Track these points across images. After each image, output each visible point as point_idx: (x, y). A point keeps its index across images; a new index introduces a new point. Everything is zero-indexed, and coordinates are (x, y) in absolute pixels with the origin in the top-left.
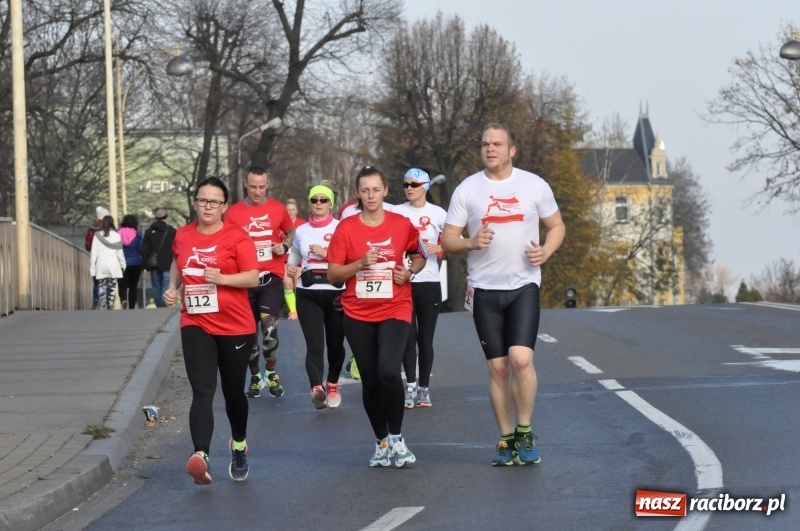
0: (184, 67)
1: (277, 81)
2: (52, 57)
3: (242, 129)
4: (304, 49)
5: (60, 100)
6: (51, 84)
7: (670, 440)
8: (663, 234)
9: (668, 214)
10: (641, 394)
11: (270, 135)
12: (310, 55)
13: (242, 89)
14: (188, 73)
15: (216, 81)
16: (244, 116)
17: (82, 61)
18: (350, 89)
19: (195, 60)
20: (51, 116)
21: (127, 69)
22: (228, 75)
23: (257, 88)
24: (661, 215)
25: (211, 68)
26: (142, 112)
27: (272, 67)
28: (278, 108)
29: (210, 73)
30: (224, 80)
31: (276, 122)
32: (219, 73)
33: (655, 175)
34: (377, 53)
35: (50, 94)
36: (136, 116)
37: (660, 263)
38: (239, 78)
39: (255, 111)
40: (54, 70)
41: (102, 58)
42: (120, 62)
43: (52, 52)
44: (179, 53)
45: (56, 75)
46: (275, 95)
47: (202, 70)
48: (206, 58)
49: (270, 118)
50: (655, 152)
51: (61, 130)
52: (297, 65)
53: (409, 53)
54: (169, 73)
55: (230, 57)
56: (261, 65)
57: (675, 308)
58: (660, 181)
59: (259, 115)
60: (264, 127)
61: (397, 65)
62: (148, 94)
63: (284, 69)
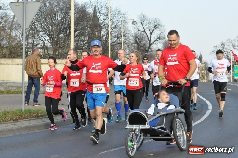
0: (134, 45)
1: (147, 47)
2: (114, 43)
3: (142, 54)
4: (151, 43)
5: (115, 49)
6: (114, 47)
7: (204, 101)
8: (203, 71)
9: (204, 68)
10: (200, 95)
11: (146, 55)
12: (152, 44)
13: (142, 48)
14: (134, 46)
15: (138, 47)
16: (142, 52)
17: (119, 44)
18: (158, 49)
19: (135, 44)
20: (114, 52)
21: (125, 45)
22: (140, 46)
23: (144, 48)
24: (203, 69)
25: (137, 45)
26: (127, 51)
27: (146, 45)
28: (147, 51)
29: (137, 46)
30: (139, 47)
31: (147, 53)
32: (139, 46)
33: (202, 63)
34: (162, 43)
35: (114, 48)
36: (126, 52)
37: (203, 76)
38: (141, 46)
39: (144, 51)
40: (114, 45)
41: (122, 43)
42: (124, 44)
43: (114, 42)
44: (133, 43)
45: (115, 46)
46: (147, 49)
47: (136, 45)
48: (137, 44)
49: (146, 53)
50: (202, 59)
51: (115, 54)
52: (150, 45)
53: (167, 44)
54: (131, 45)
55: (140, 43)
56: (145, 45)
57: (204, 82)
58: (203, 64)
59: (144, 52)
60: (145, 54)
61: (165, 45)
62: (128, 49)
63: (148, 45)
